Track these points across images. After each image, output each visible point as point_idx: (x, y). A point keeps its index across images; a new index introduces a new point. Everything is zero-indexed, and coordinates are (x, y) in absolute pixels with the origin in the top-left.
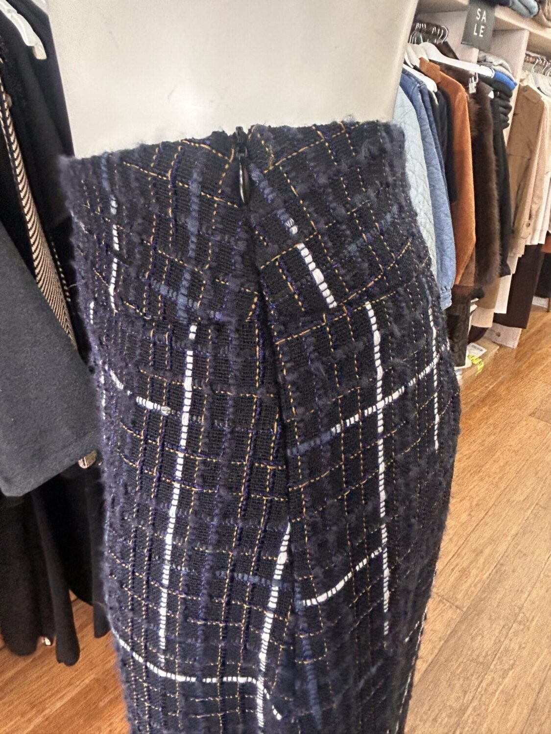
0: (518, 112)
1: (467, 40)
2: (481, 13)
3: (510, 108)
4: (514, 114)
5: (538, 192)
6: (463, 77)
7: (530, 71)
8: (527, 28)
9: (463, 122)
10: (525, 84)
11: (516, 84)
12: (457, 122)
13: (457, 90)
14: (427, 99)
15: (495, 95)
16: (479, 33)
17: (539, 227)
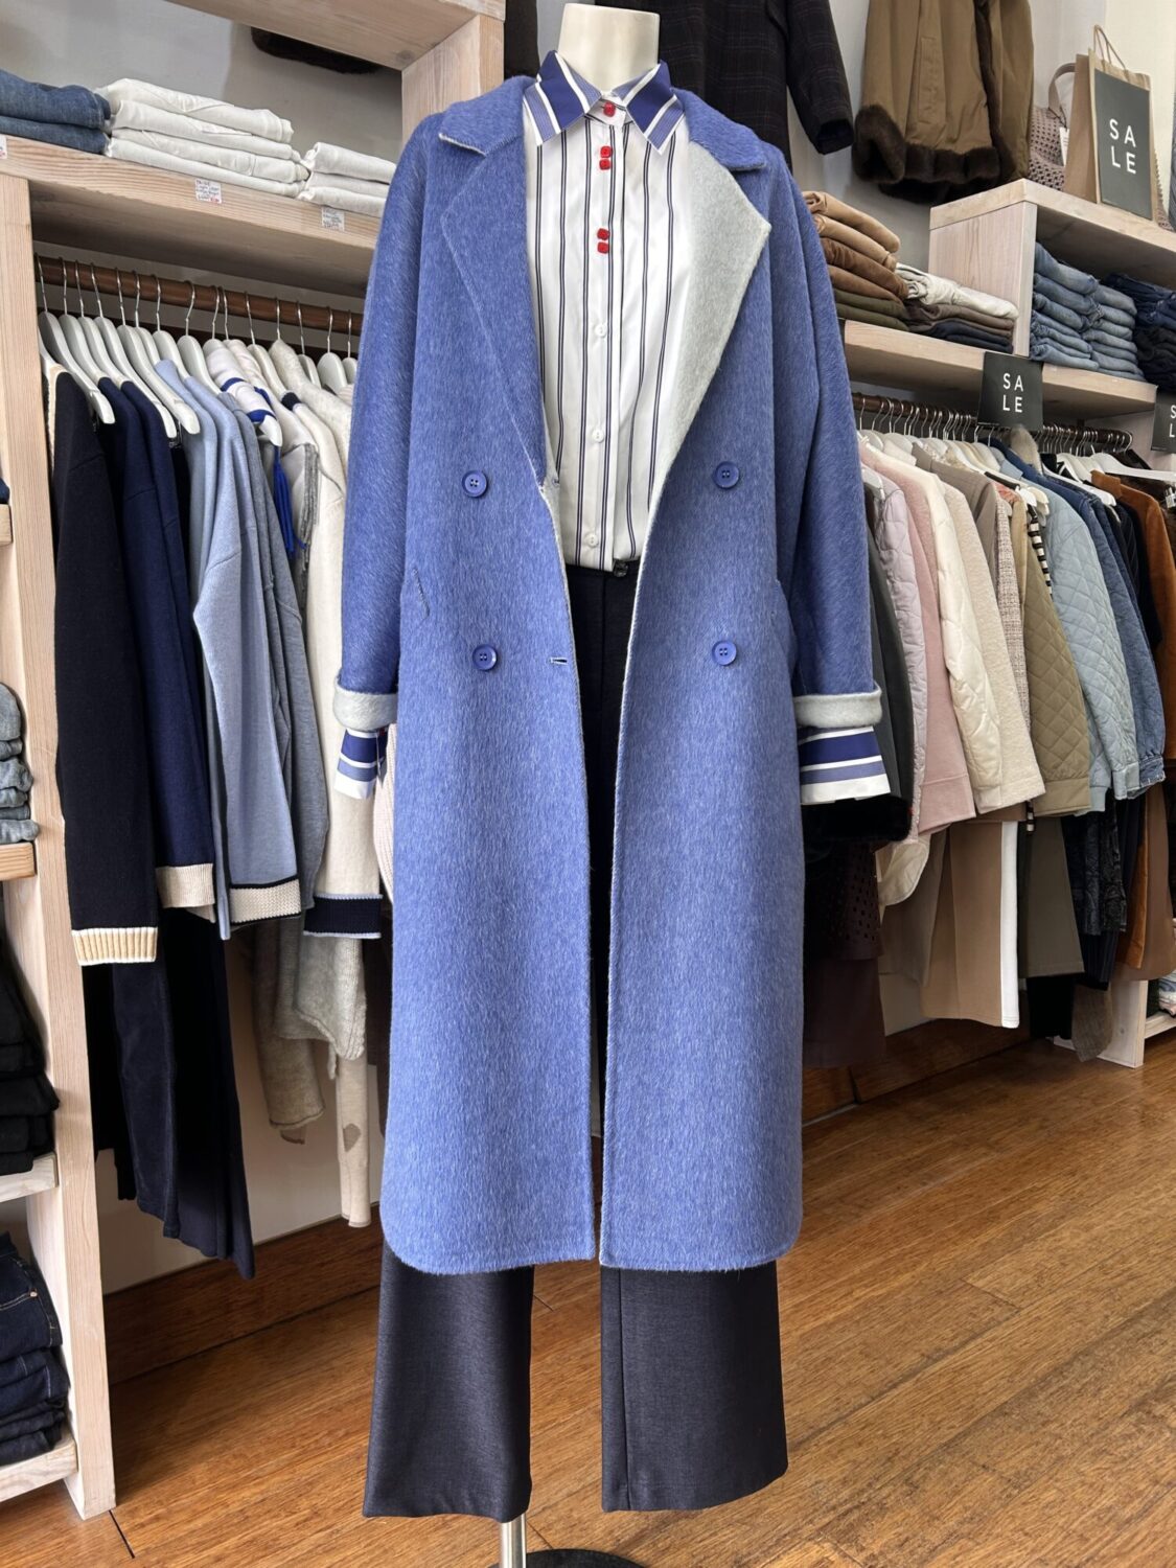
1: (1160, 443)
6: (1156, 488)
9: (1160, 542)
13: (1147, 503)
14: (1103, 514)
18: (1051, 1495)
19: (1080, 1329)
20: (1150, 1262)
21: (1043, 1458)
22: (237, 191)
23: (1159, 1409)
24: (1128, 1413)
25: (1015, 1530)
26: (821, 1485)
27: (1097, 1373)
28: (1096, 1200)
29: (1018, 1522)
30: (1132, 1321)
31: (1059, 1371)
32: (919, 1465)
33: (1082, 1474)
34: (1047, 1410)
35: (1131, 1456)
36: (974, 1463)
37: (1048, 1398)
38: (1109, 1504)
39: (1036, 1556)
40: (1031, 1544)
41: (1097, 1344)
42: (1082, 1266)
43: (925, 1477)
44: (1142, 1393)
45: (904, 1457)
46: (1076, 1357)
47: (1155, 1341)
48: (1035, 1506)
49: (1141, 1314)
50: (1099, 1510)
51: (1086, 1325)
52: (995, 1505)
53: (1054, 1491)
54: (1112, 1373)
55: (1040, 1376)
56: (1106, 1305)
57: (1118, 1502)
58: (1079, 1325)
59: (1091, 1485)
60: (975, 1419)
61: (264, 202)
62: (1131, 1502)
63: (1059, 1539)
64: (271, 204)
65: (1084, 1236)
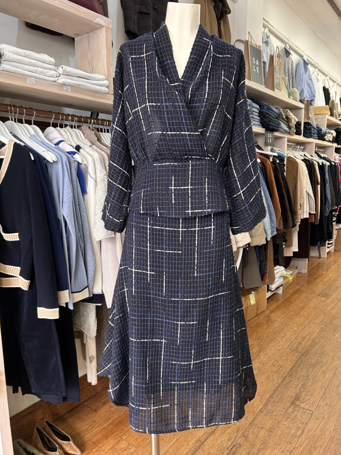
0: (288, 166)
1: (266, 144)
2: (270, 135)
3: (284, 165)
4: (287, 167)
5: (302, 196)
6: (267, 156)
7: (290, 150)
8: (286, 136)
9: (270, 171)
10: (289, 155)
11: (285, 156)
12: (268, 171)
13: (266, 161)
15: (279, 161)
16: (270, 141)
17: (305, 210)
18: (279, 433)
19: (273, 383)
20: (284, 361)
21: (275, 422)
22: (39, 80)
23: (298, 403)
24: (291, 405)
25: (274, 444)
26: (223, 442)
27: (281, 395)
28: (266, 346)
29: (274, 442)
30: (284, 379)
31: (271, 396)
32: (246, 431)
33: (285, 425)
34: (272, 408)
35: (295, 417)
36: (259, 427)
37: (271, 405)
38: (294, 432)
39: (281, 451)
40: (279, 447)
41: (278, 387)
42: (268, 366)
43: (248, 434)
44: (292, 399)
45: (242, 429)
46: (274, 391)
47: (291, 383)
48: (277, 436)
49: (286, 377)
50: (292, 434)
51: (274, 382)
52: (267, 438)
53: (280, 431)
54: (284, 395)
55: (267, 399)
56: (277, 375)
57: (295, 431)
58: (272, 382)
59: (288, 427)
60: (255, 415)
61: (47, 84)
62: (299, 431)
63: (285, 445)
64: (50, 84)
65: (266, 357)
